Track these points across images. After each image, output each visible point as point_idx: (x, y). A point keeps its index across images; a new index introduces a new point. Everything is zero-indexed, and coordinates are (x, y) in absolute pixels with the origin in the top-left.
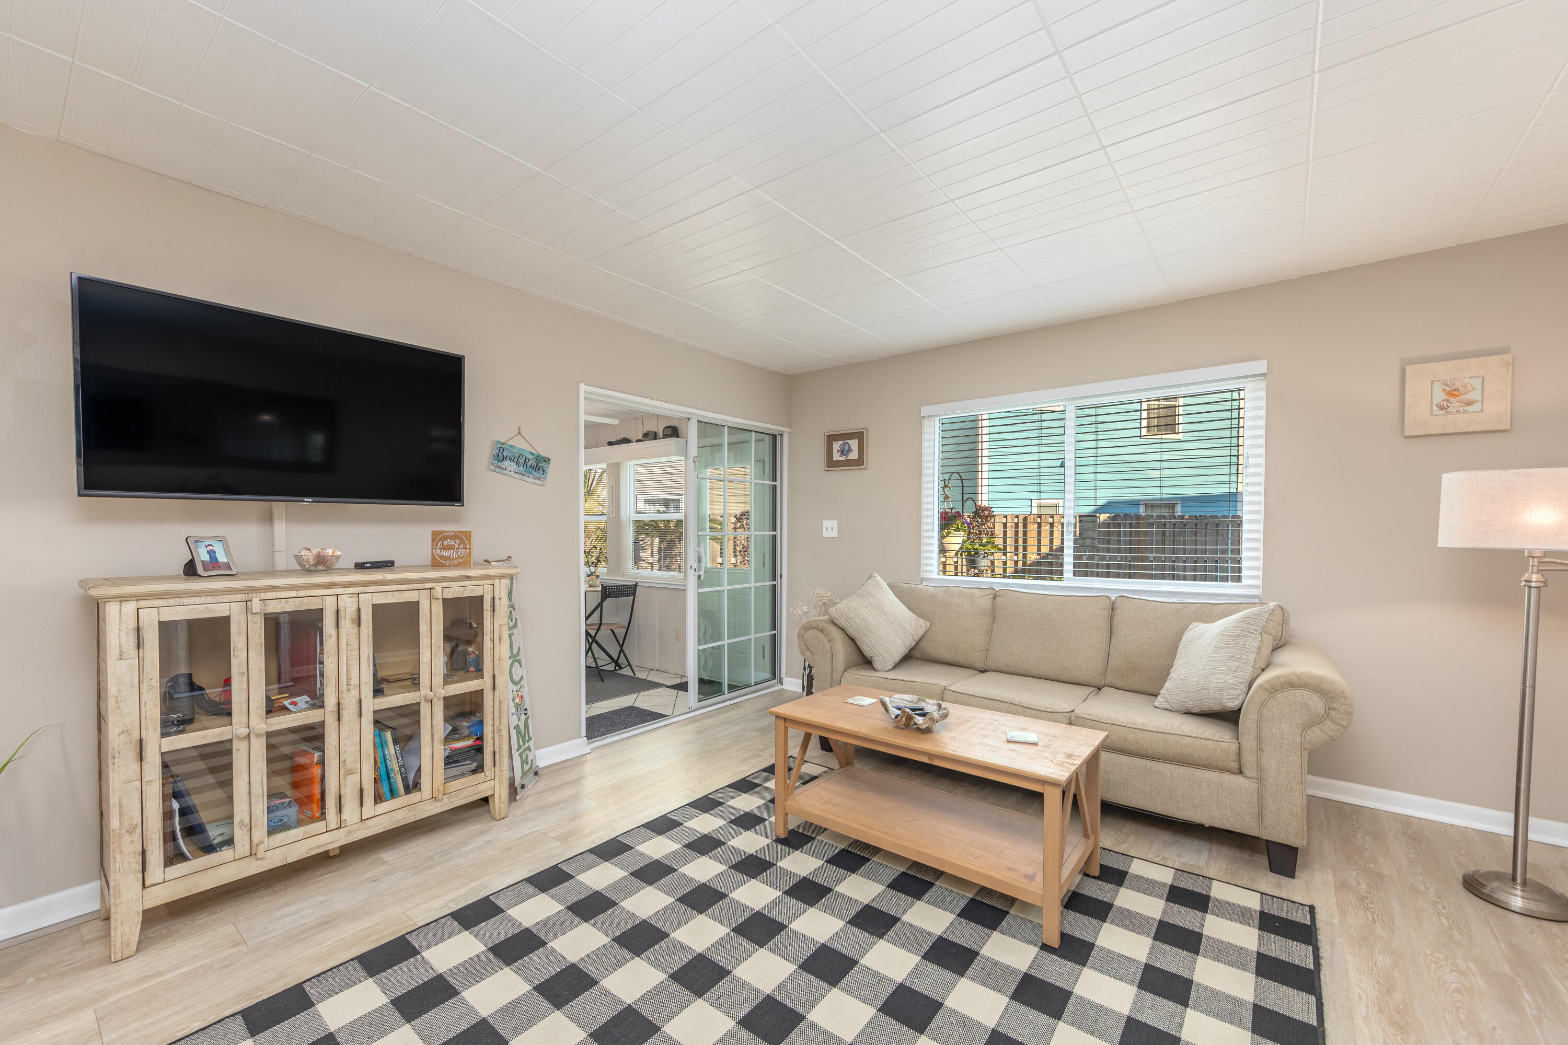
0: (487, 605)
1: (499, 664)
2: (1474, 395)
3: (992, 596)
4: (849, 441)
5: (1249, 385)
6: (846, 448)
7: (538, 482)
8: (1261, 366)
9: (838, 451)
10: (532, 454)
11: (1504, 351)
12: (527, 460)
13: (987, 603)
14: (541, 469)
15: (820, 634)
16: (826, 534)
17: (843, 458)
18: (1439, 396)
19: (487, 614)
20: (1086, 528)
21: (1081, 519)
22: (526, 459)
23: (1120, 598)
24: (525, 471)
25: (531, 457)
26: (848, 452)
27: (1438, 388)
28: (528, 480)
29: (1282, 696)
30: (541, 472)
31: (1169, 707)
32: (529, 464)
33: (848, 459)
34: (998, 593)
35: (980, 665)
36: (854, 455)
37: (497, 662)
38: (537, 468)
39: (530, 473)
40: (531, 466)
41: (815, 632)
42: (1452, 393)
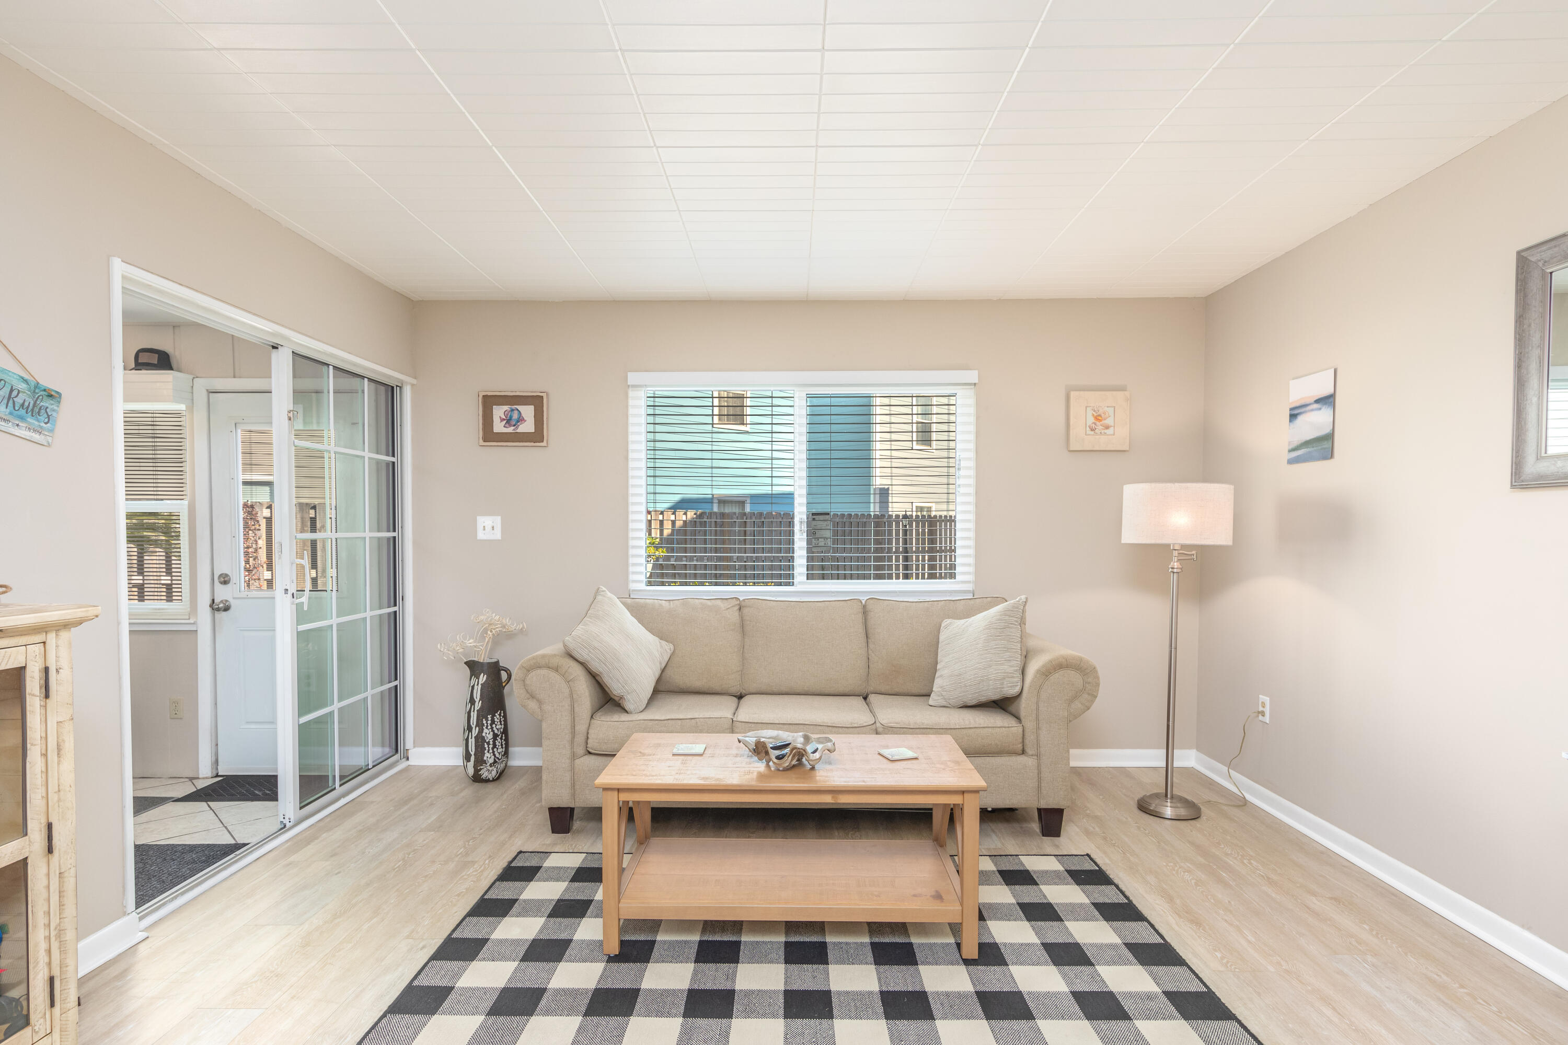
0: (33, 685)
1: (59, 800)
2: (1109, 421)
3: (737, 607)
4: (519, 407)
5: (960, 391)
6: (515, 416)
7: (36, 437)
8: (972, 376)
9: (502, 420)
10: (26, 381)
11: (1122, 389)
12: (15, 393)
13: (734, 616)
14: (43, 411)
15: (553, 675)
16: (481, 535)
17: (510, 430)
18: (1091, 420)
19: (34, 701)
20: (819, 527)
21: (814, 517)
22: (12, 391)
23: (871, 601)
24: (11, 413)
25: (22, 386)
26: (518, 421)
27: (1090, 412)
28: (17, 431)
29: (1056, 677)
30: (43, 417)
31: (944, 703)
32: (19, 400)
33: (517, 431)
34: (743, 604)
35: (736, 689)
36: (528, 426)
37: (53, 797)
38: (34, 410)
39: (22, 418)
40: (22, 405)
41: (544, 672)
42: (1098, 418)
